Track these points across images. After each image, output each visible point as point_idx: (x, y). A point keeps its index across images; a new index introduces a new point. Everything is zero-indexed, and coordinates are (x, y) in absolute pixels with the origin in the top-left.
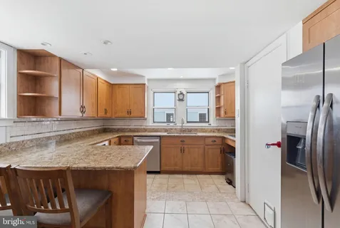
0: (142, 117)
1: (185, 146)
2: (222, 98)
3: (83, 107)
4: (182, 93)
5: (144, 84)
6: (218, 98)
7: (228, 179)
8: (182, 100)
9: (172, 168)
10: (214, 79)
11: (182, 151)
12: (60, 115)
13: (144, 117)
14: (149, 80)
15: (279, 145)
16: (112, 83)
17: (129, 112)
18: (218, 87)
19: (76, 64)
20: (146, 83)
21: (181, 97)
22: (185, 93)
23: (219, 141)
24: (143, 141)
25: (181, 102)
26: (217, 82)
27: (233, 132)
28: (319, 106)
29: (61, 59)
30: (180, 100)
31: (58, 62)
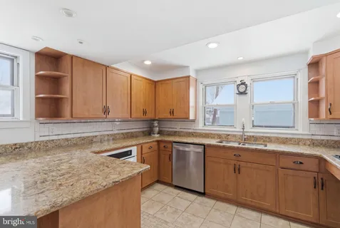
0: (186, 118)
1: (242, 164)
4: (243, 84)
5: (189, 77)
8: (244, 93)
10: (306, 52)
11: (237, 170)
12: (72, 117)
13: (189, 118)
14: (197, 71)
16: (156, 80)
17: (172, 113)
19: (96, 61)
20: (192, 74)
21: (242, 89)
22: (247, 82)
23: (312, 165)
25: (243, 97)
29: (72, 57)
30: (241, 93)
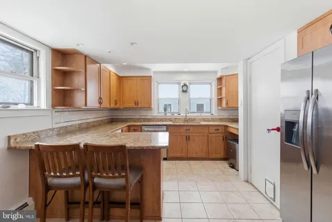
0: (149, 108)
1: (191, 134)
2: (224, 89)
3: (100, 98)
4: (185, 85)
5: (151, 77)
6: (220, 90)
7: (231, 164)
8: (186, 91)
9: (178, 155)
10: (216, 72)
11: (188, 138)
12: (86, 105)
13: (150, 108)
14: (154, 72)
15: (278, 129)
17: (136, 103)
18: (220, 79)
20: (152, 75)
21: (185, 88)
22: (188, 85)
23: (221, 130)
24: (150, 129)
25: (185, 94)
26: (219, 75)
27: (236, 121)
28: (308, 98)
29: (86, 57)
30: (184, 91)
31: (83, 59)
